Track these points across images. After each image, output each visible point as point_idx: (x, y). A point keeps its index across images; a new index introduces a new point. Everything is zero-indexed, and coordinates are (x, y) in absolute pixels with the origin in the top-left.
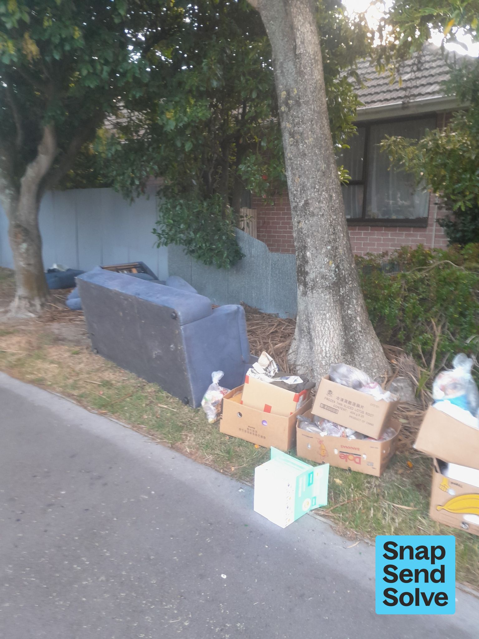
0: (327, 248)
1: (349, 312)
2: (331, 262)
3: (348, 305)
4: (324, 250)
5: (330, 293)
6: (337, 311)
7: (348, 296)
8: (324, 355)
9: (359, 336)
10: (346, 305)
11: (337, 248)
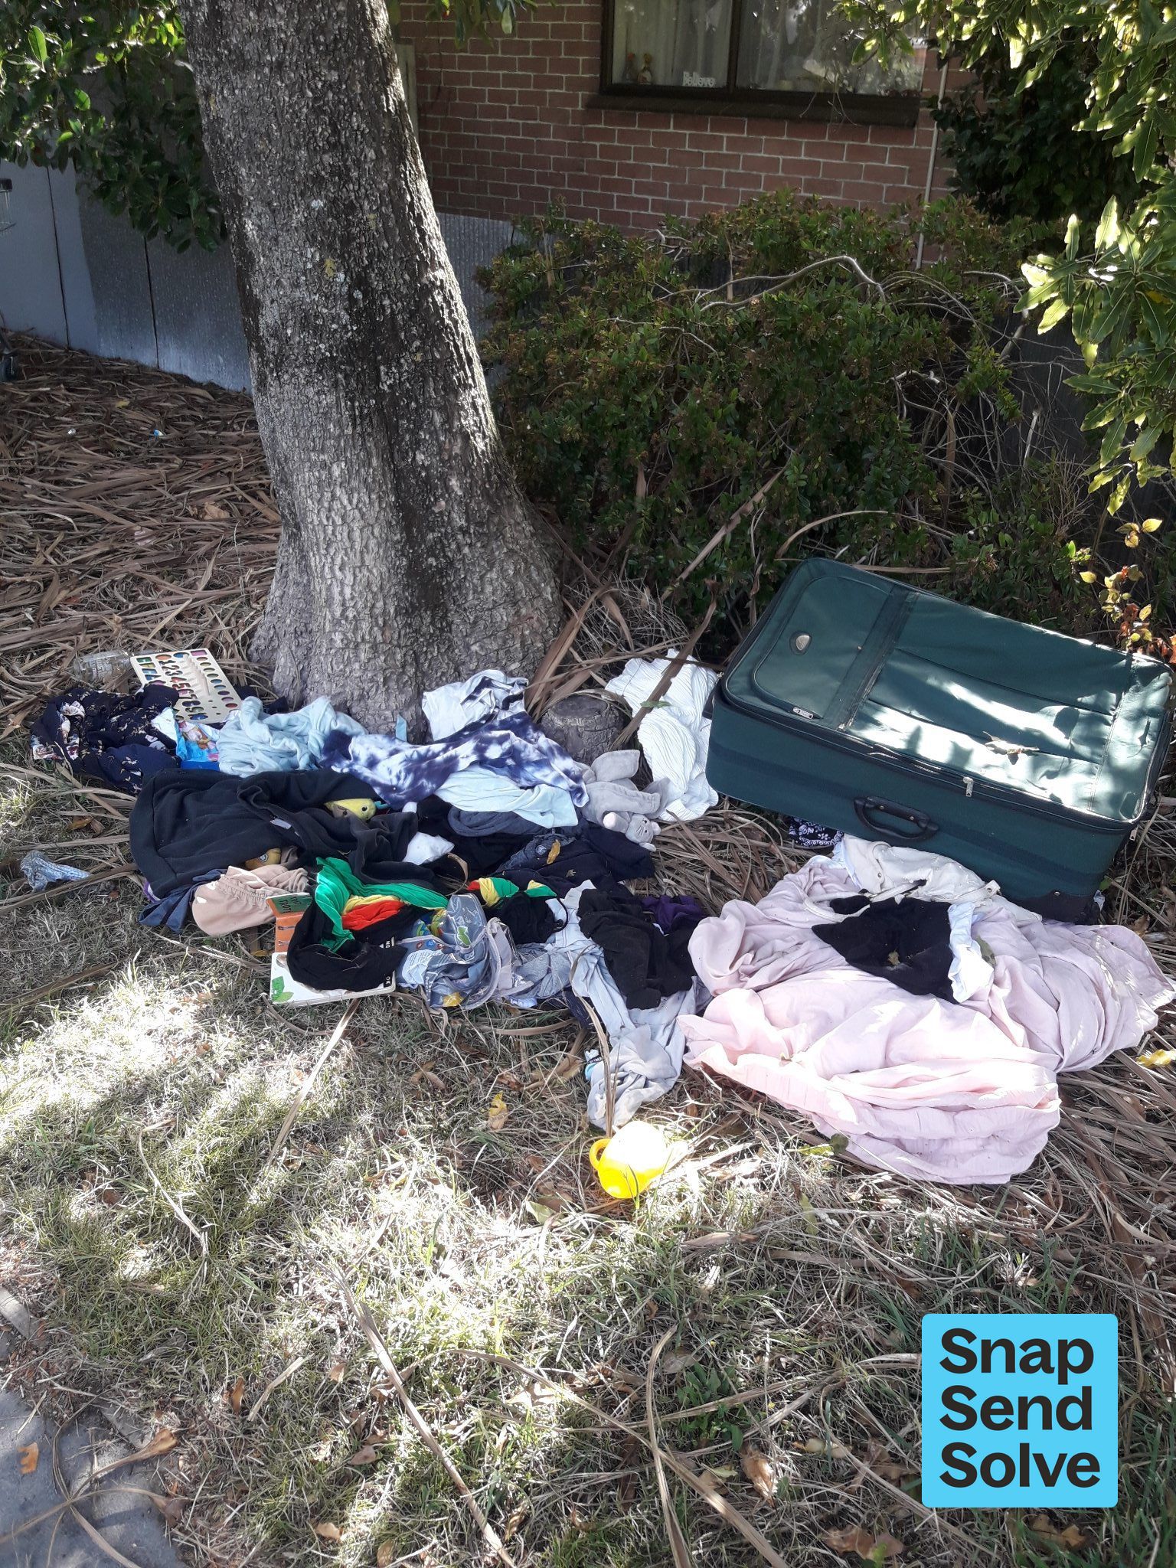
0: (308, 207)
1: (420, 457)
2: (329, 263)
3: (414, 433)
4: (298, 217)
5: (336, 384)
6: (369, 455)
7: (410, 399)
8: (338, 614)
9: (459, 548)
10: (408, 430)
11: (351, 208)
